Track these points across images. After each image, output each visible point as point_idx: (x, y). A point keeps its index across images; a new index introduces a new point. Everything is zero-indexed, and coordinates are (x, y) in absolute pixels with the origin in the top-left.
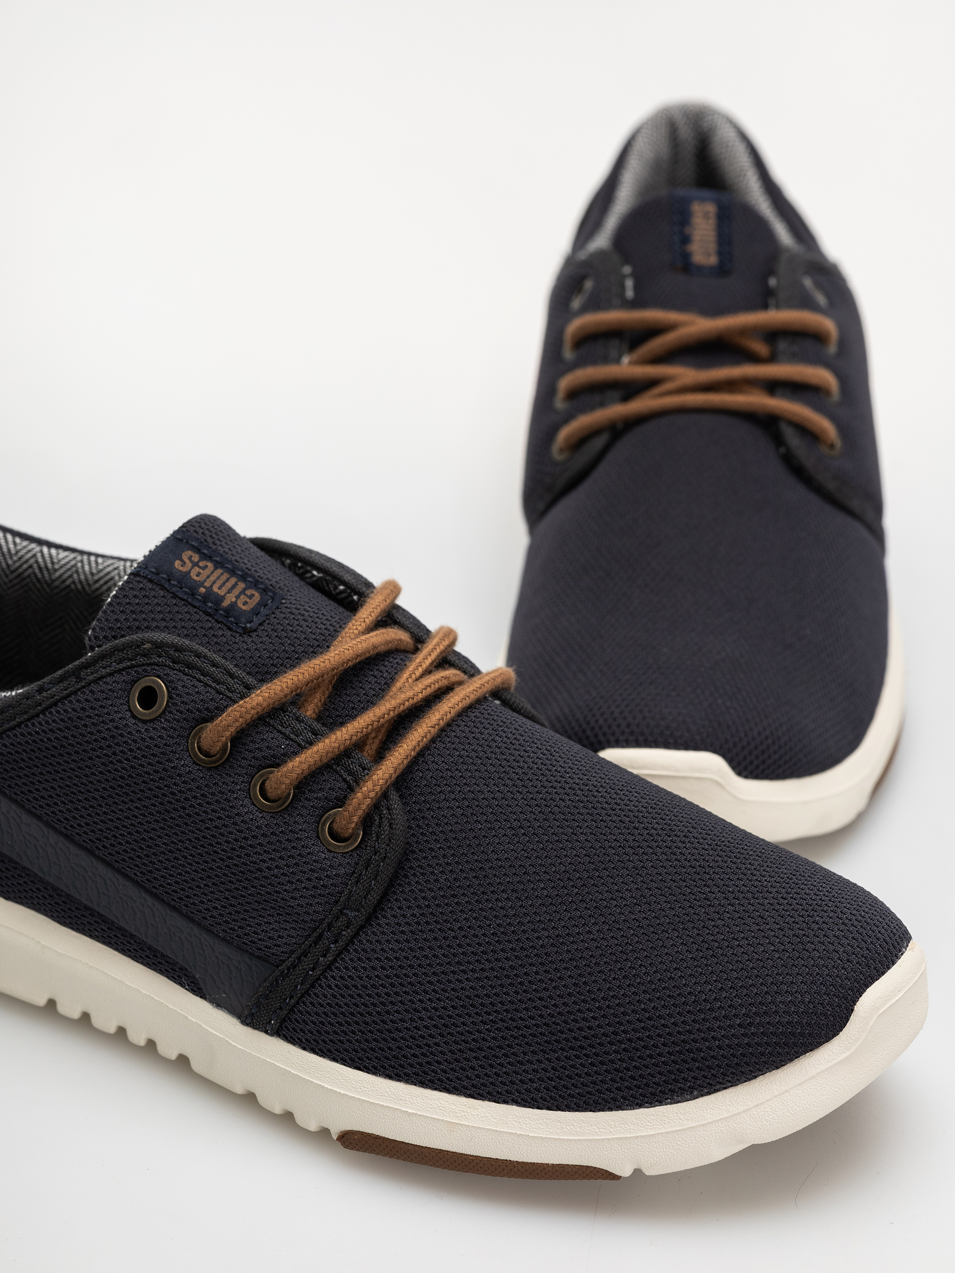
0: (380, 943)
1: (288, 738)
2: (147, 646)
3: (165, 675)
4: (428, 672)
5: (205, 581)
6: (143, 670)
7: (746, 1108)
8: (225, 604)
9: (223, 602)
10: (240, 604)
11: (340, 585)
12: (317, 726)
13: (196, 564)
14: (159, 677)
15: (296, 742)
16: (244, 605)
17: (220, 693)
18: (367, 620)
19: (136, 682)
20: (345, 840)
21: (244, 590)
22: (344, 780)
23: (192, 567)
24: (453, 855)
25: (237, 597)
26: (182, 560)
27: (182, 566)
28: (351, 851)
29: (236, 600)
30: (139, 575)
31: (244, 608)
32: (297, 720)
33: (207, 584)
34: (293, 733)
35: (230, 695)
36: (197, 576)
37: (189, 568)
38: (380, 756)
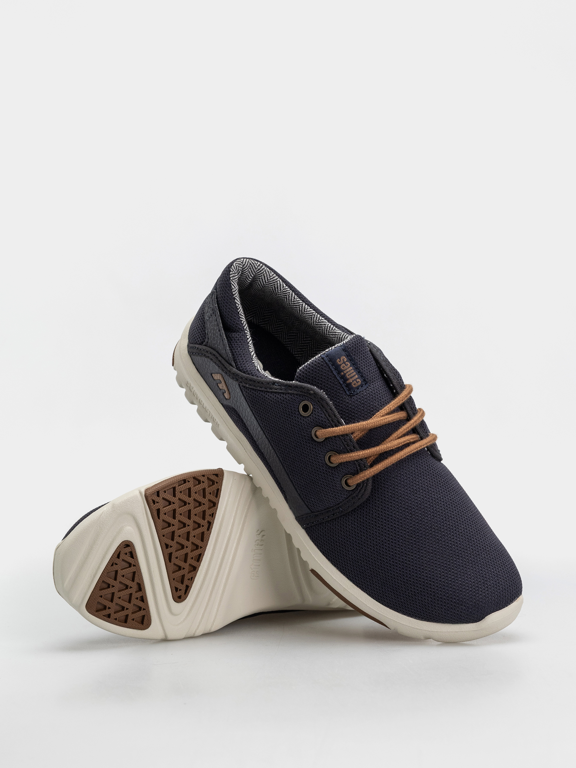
0: (346, 524)
1: (344, 446)
2: (312, 392)
3: (314, 404)
4: (404, 435)
5: (345, 370)
6: (307, 399)
7: (437, 631)
8: (348, 382)
9: (347, 380)
10: (353, 384)
11: (391, 384)
12: (356, 445)
13: (344, 363)
14: (312, 404)
15: (346, 448)
16: (354, 385)
17: (329, 420)
18: (392, 408)
19: (304, 400)
20: (349, 486)
21: (357, 379)
22: (357, 468)
23: (343, 363)
24: (381, 508)
25: (353, 381)
26: (340, 360)
27: (339, 362)
28: (350, 490)
29: (352, 382)
30: (323, 359)
31: (354, 386)
32: (350, 440)
33: (345, 372)
34: (347, 445)
35: (332, 422)
36: (343, 367)
37: (341, 364)
38: (371, 466)
